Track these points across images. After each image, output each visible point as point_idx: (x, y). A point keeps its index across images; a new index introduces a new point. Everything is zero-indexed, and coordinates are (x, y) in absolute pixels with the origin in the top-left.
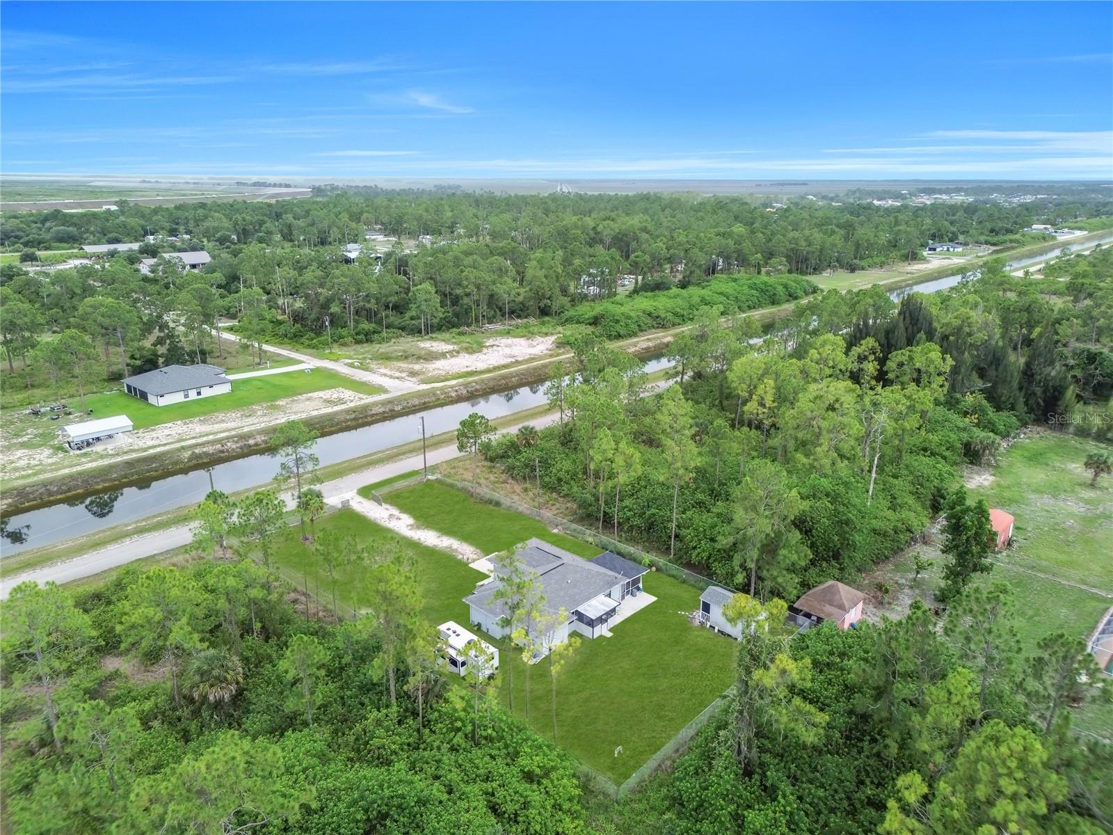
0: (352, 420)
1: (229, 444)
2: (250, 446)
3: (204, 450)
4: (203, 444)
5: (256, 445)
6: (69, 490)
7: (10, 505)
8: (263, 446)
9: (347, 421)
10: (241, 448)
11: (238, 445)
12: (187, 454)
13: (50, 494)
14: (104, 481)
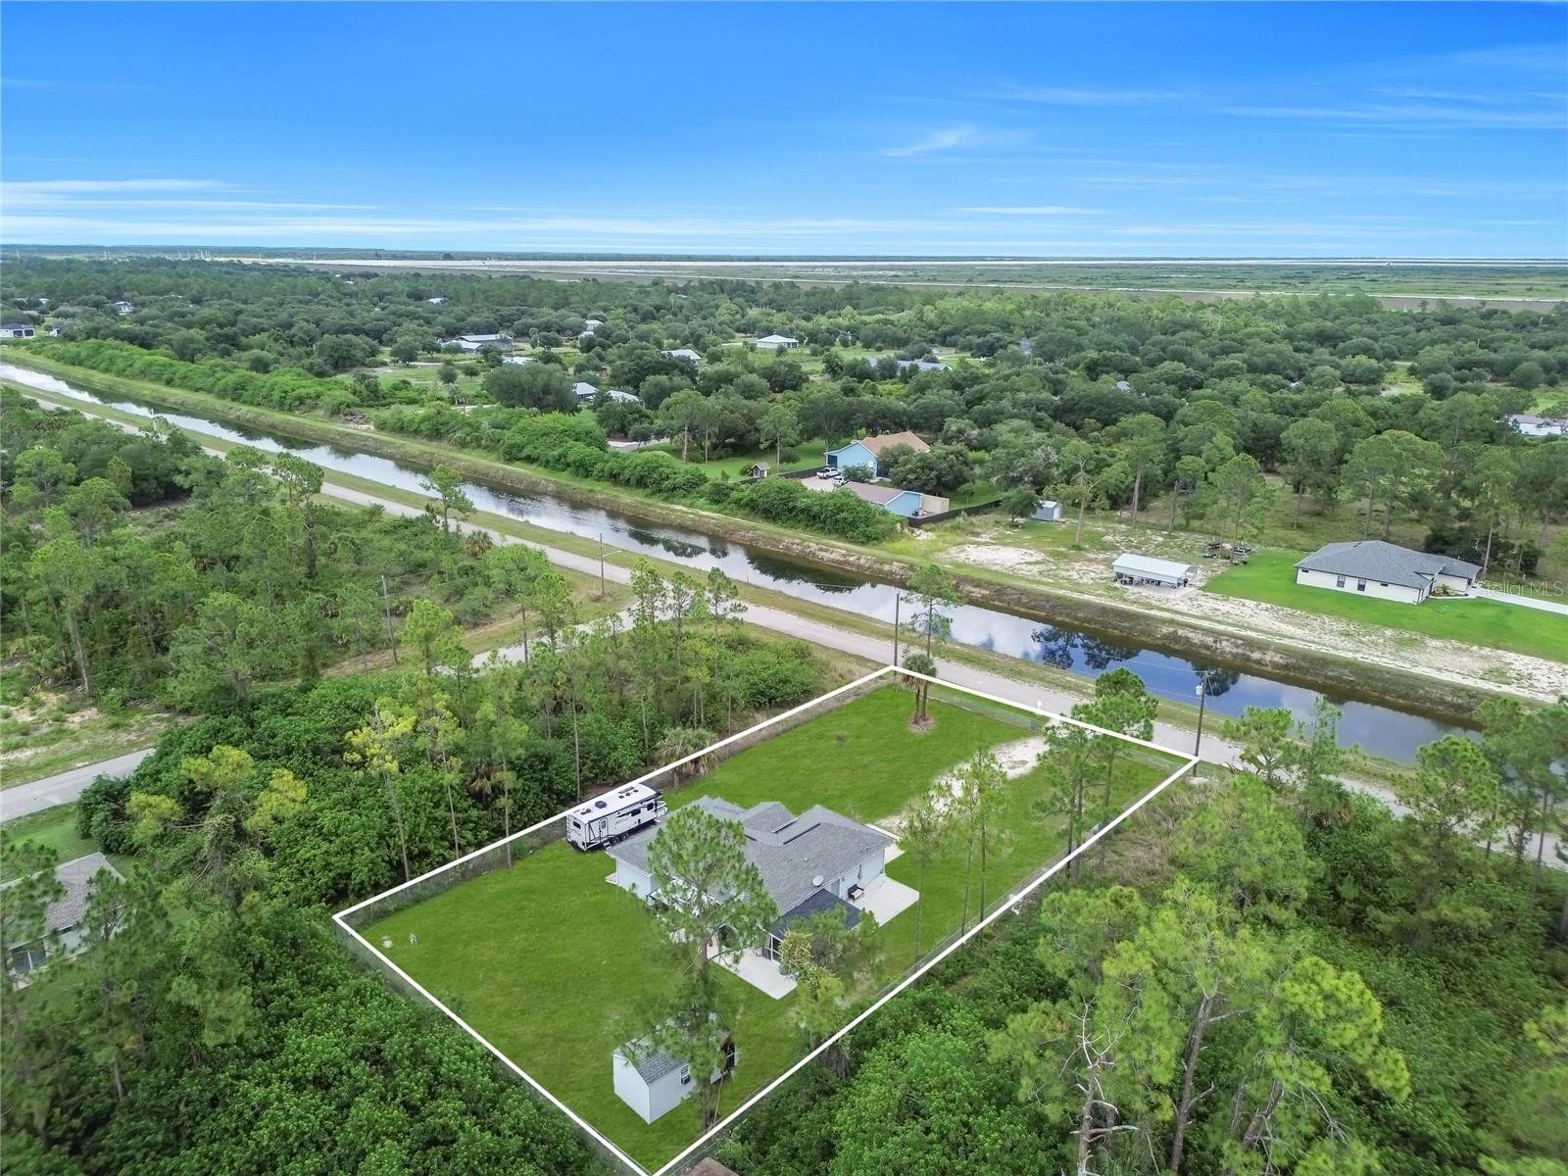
0: (1451, 705)
1: (1224, 643)
2: (1248, 659)
3: (1190, 635)
4: (1195, 628)
5: (1258, 662)
6: (1034, 608)
7: (983, 596)
8: (1269, 669)
9: (1442, 702)
10: (1235, 656)
11: (1235, 650)
12: (1166, 630)
13: (1019, 602)
14: (1068, 615)
